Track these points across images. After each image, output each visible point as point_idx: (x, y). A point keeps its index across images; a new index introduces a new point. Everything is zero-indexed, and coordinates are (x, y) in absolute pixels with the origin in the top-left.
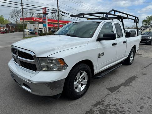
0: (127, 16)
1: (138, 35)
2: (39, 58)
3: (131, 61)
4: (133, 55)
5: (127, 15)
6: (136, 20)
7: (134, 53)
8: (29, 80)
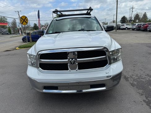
8: (107, 77)
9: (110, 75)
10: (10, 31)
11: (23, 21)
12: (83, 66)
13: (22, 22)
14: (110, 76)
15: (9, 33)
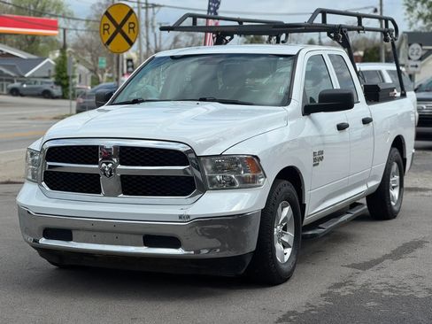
0: (360, 22)
1: (404, 95)
2: (202, 159)
3: (393, 204)
4: (397, 178)
5: (360, 17)
6: (390, 31)
7: (402, 172)
8: (180, 217)
9: (189, 213)
10: (62, 76)
11: (113, 29)
12: (133, 186)
13: (107, 37)
14: (188, 217)
15: (57, 91)
